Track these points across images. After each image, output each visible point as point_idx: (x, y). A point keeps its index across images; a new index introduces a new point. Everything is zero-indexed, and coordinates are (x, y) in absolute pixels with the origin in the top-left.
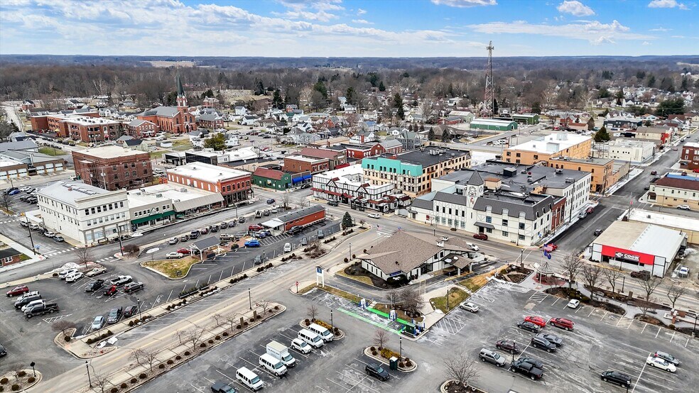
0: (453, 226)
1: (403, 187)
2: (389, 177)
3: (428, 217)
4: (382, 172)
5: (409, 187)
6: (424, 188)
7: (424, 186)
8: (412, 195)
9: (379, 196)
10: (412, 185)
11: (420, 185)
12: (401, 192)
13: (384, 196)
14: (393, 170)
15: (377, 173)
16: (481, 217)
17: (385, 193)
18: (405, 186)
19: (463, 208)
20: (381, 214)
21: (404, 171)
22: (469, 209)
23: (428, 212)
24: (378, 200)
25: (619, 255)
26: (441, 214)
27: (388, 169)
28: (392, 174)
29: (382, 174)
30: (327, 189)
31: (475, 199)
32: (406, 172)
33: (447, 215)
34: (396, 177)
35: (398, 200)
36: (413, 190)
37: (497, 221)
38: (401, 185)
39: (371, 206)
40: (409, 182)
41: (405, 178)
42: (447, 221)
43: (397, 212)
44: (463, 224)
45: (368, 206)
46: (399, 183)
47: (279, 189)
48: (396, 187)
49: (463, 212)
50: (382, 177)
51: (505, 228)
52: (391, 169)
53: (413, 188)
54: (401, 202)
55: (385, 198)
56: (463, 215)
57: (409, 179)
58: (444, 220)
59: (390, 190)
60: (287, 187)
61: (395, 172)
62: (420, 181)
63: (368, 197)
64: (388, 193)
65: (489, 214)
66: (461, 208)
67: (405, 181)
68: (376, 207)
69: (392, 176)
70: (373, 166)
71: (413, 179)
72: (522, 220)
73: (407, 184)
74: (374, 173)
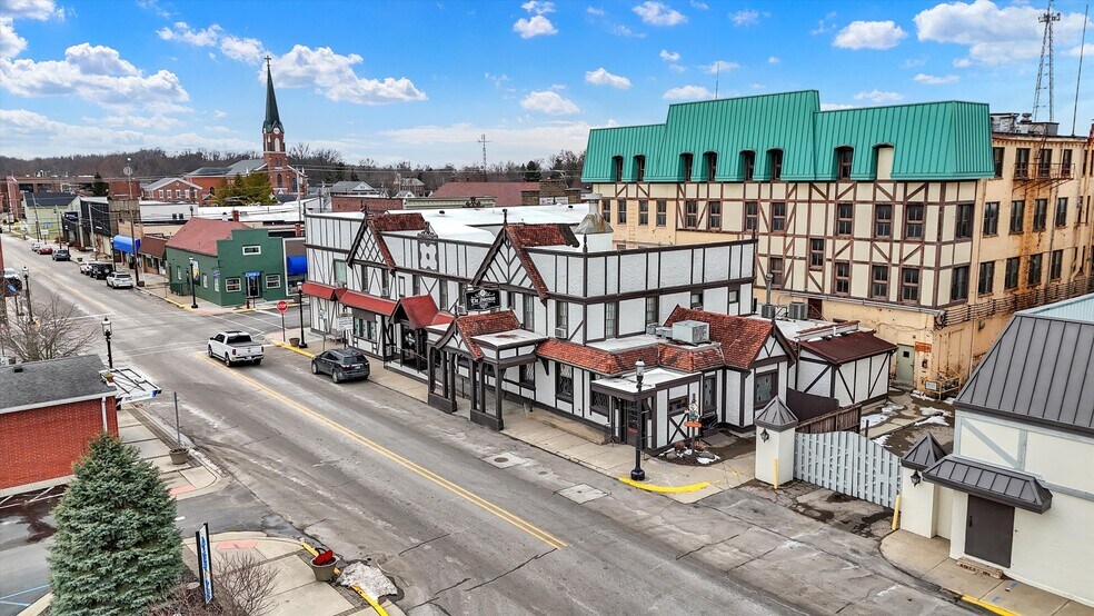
1: (825, 277)
2: (732, 217)
4: (691, 191)
5: (879, 272)
6: (985, 287)
7: (987, 268)
8: (904, 326)
9: (633, 315)
10: (899, 252)
11: (962, 253)
12: (814, 308)
13: (679, 315)
15: (662, 205)
17: (685, 300)
18: (843, 268)
20: (618, 460)
21: (844, 154)
24: (612, 346)
27: (728, 166)
28: (752, 191)
29: (691, 205)
30: (352, 279)
32: (860, 166)
34: (778, 208)
35: (792, 353)
36: (910, 293)
38: (816, 261)
39: (564, 387)
40: (881, 229)
41: (845, 210)
43: (772, 457)
45: (546, 391)
46: (801, 248)
47: (210, 296)
48: (776, 280)
50: (690, 223)
52: (748, 157)
53: (911, 275)
54: (811, 370)
55: (683, 331)
57: (882, 211)
59: (734, 286)
60: (256, 291)
61: (774, 174)
62: (964, 231)
63: (543, 322)
64: (716, 302)
67: (844, 229)
68: (598, 398)
69: (751, 207)
70: (640, 160)
71: (915, 211)
73: (861, 251)
74: (643, 205)
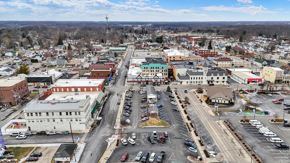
0: (198, 83)
2: (155, 71)
3: (187, 82)
13: (163, 78)
14: (157, 68)
15: (149, 70)
16: (209, 78)
18: (163, 74)
19: (202, 76)
21: (163, 67)
22: (205, 76)
23: (187, 80)
24: (163, 80)
25: (253, 81)
26: (193, 80)
28: (156, 69)
30: (136, 80)
31: (207, 72)
33: (195, 80)
34: (158, 70)
37: (215, 78)
39: (161, 83)
40: (165, 71)
41: (163, 70)
42: (195, 82)
43: (172, 83)
44: (202, 82)
46: (160, 73)
49: (202, 78)
51: (218, 80)
53: (167, 74)
55: (165, 79)
56: (202, 79)
57: (165, 70)
58: (194, 82)
63: (159, 80)
65: (212, 76)
66: (201, 76)
68: (164, 83)
70: (147, 67)
71: (167, 70)
72: (224, 76)
73: (164, 72)
74: (147, 70)
